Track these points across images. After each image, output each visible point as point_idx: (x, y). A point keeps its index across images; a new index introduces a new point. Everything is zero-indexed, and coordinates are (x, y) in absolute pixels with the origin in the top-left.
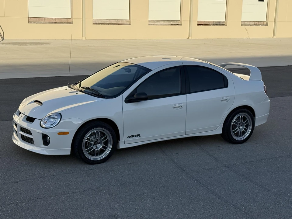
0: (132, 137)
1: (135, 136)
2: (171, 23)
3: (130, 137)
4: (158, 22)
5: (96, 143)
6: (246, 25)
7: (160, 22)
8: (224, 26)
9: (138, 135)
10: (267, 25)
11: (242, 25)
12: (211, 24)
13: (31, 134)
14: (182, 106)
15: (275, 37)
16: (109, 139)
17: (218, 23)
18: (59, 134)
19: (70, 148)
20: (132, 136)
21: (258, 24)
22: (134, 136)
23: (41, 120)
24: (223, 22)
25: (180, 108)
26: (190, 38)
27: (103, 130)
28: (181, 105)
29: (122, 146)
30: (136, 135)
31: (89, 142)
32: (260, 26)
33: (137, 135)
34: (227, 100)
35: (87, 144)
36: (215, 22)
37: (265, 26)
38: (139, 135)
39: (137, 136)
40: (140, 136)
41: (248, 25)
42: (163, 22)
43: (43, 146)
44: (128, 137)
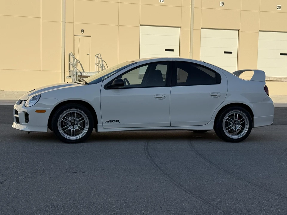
0: (111, 122)
1: (114, 121)
2: (282, 79)
3: (108, 122)
5: (73, 124)
14: (165, 97)
16: (86, 121)
18: (37, 111)
19: (47, 126)
20: (111, 121)
22: (113, 121)
23: (26, 101)
25: (162, 98)
27: (80, 112)
28: (164, 95)
29: (100, 130)
31: (65, 122)
34: (217, 95)
35: (64, 123)
38: (119, 121)
39: (116, 122)
43: (25, 123)
44: (107, 121)
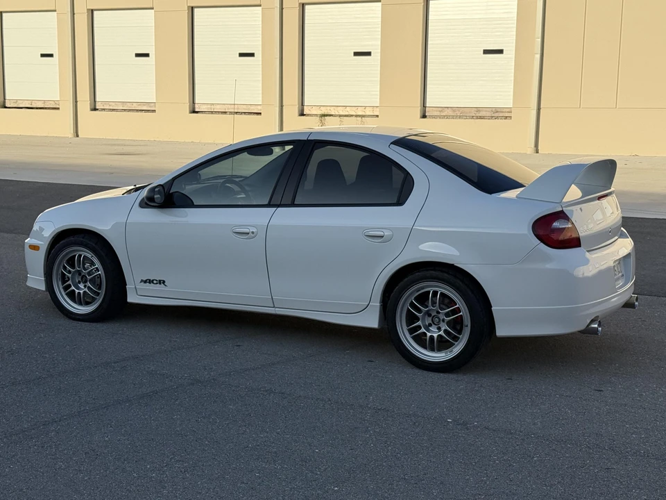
0: (150, 283)
1: (155, 282)
3: (145, 282)
5: (84, 279)
9: (162, 282)
14: (253, 233)
18: (30, 247)
19: (44, 279)
20: (150, 280)
22: (153, 280)
25: (248, 236)
28: (253, 229)
29: (131, 298)
33: (160, 281)
34: (382, 237)
38: (164, 282)
39: (160, 284)
40: (165, 285)
44: (142, 281)
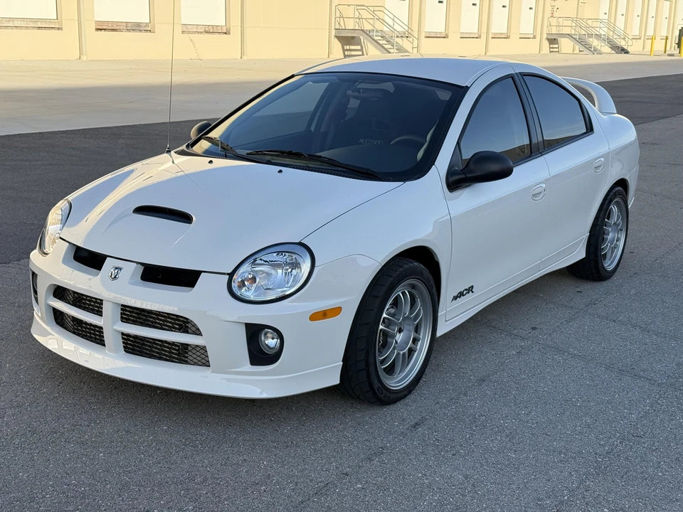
0: (460, 297)
1: (465, 292)
2: (39, 23)
3: (455, 298)
4: (8, 21)
6: (189, 32)
7: (13, 21)
8: (149, 34)
9: (470, 289)
10: (229, 34)
11: (183, 32)
12: (122, 28)
13: (197, 332)
15: (245, 58)
17: (136, 27)
19: (341, 363)
20: (460, 293)
21: (211, 31)
23: (231, 274)
24: (147, 25)
26: (84, 58)
30: (466, 290)
31: (383, 333)
32: (216, 35)
36: (129, 25)
37: (225, 35)
38: (472, 287)
40: (473, 292)
41: (194, 32)
42: (19, 22)
43: (248, 367)
